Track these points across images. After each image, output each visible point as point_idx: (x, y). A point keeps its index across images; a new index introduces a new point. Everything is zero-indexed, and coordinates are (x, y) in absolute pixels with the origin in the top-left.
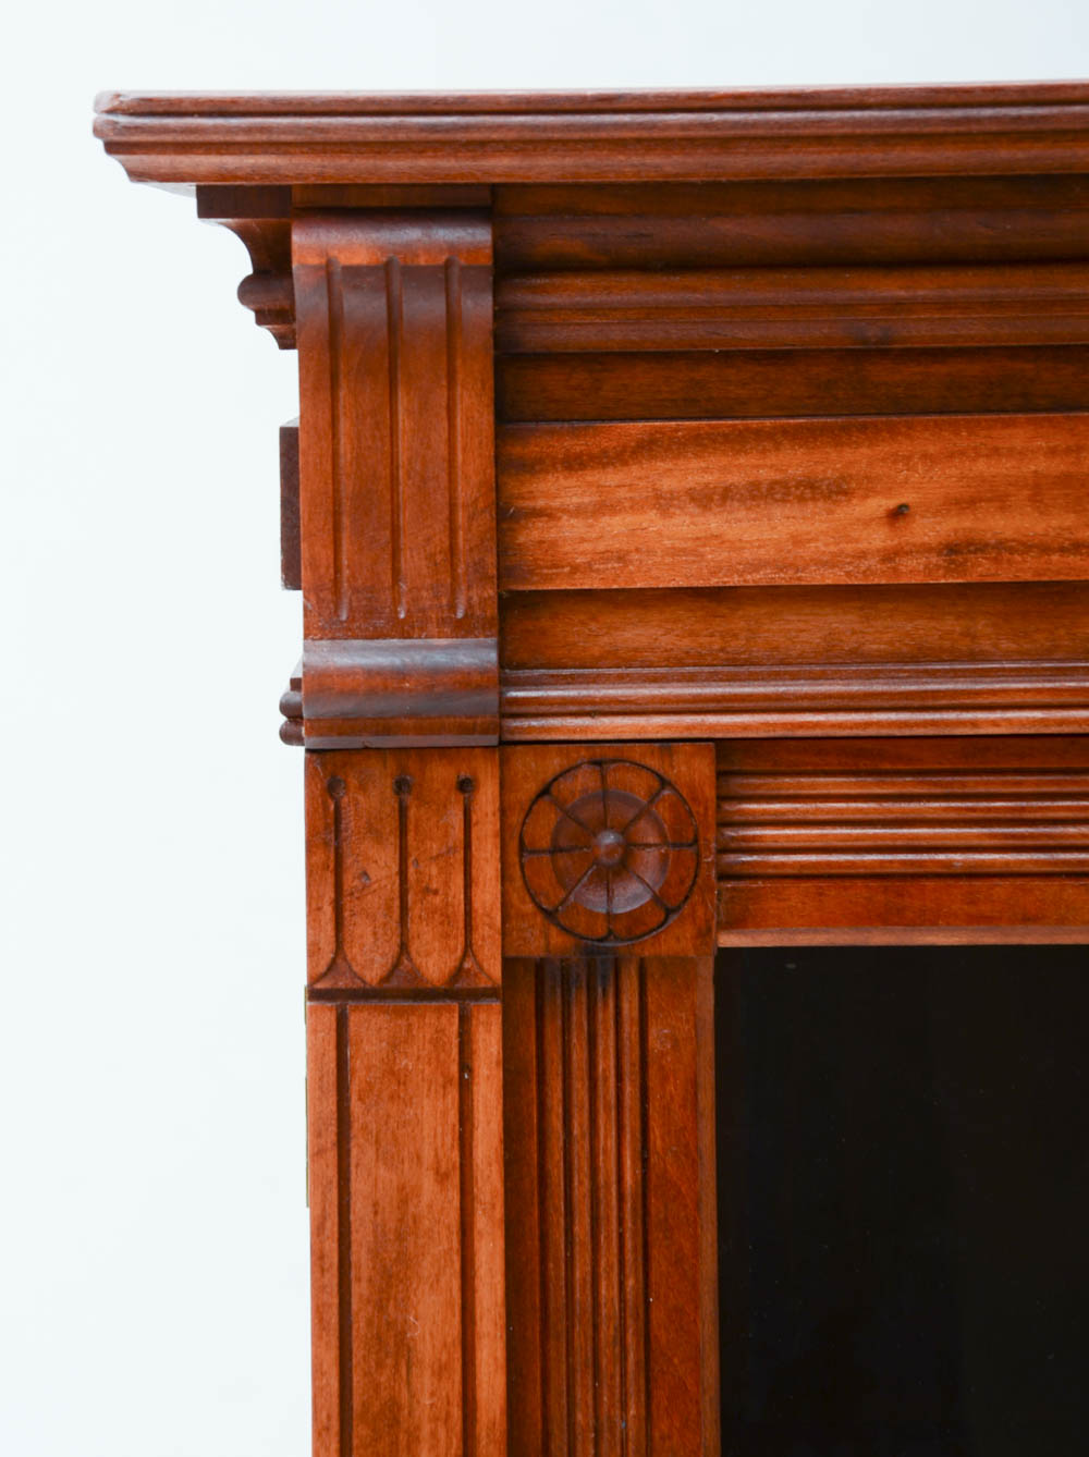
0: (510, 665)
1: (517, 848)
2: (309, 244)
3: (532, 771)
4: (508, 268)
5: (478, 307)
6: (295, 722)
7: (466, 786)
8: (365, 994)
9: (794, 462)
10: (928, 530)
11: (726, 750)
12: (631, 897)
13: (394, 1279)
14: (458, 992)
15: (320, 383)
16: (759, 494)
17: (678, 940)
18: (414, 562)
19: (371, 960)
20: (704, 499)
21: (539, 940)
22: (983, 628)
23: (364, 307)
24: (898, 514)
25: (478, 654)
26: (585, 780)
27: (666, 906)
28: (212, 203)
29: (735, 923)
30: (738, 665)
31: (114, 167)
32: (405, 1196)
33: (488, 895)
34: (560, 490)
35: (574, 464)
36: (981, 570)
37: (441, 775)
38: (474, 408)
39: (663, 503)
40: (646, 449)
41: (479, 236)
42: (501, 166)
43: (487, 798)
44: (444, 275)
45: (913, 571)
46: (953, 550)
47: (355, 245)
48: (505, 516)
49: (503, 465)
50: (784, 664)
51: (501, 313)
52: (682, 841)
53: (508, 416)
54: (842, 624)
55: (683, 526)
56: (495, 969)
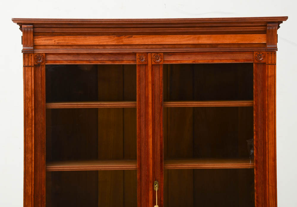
0: (34, 49)
1: (34, 59)
2: (23, 26)
3: (35, 54)
4: (34, 28)
5: (32, 30)
6: (22, 52)
7: (32, 55)
8: (26, 66)
9: (49, 38)
10: (56, 42)
11: (46, 54)
12: (41, 61)
13: (28, 81)
14: (31, 66)
15: (24, 34)
16: (47, 40)
17: (43, 64)
18: (29, 43)
19: (26, 64)
20: (44, 40)
21: (36, 64)
22: (59, 47)
23: (26, 29)
24: (55, 41)
25: (32, 48)
26: (38, 55)
27: (42, 62)
28: (18, 24)
29: (46, 63)
30: (47, 49)
31: (13, 22)
32: (28, 77)
33: (33, 61)
34: (36, 39)
35: (37, 38)
36: (59, 44)
37: (30, 55)
38: (32, 35)
39: (42, 40)
40: (41, 37)
41: (32, 26)
42: (33, 22)
43: (33, 56)
44: (30, 28)
45: (56, 44)
46: (58, 43)
47: (25, 26)
48: (34, 41)
49: (33, 38)
50: (49, 49)
51: (33, 30)
52: (43, 58)
53: (34, 35)
54: (52, 47)
55: (43, 41)
56: (33, 65)
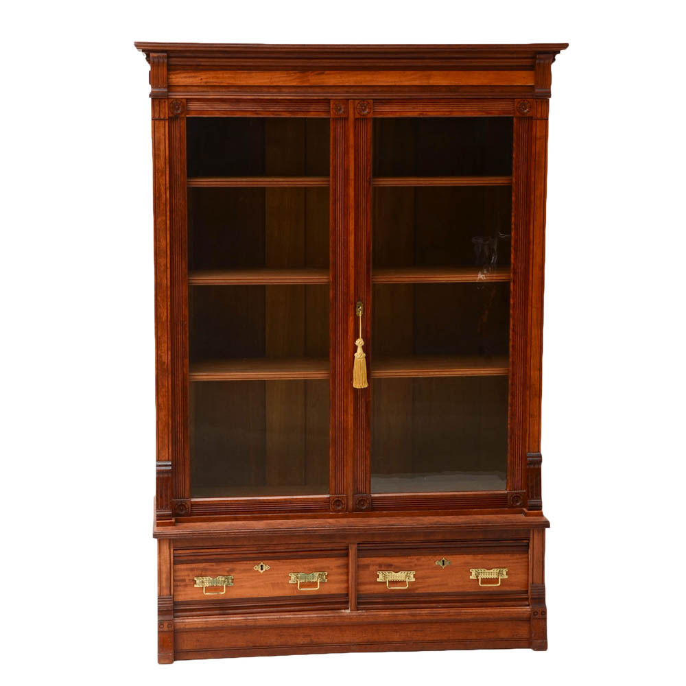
0: (168, 92)
1: (169, 108)
2: (151, 54)
3: (170, 101)
4: (168, 57)
5: (166, 61)
6: (150, 96)
7: (165, 102)
8: (157, 120)
9: (193, 75)
10: (204, 80)
11: (187, 99)
12: (179, 112)
13: (159, 144)
14: (164, 120)
15: (152, 67)
16: (189, 77)
17: (183, 116)
18: (160, 81)
19: (157, 117)
20: (185, 77)
21: (171, 115)
22: (209, 89)
23: (156, 60)
24: (201, 79)
25: (166, 90)
26: (175, 102)
27: (182, 113)
28: (143, 51)
29: (188, 114)
30: (188, 92)
31: (135, 48)
32: (160, 137)
33: (167, 112)
34: (173, 76)
35: (174, 74)
36: (208, 84)
37: (162, 101)
38: (165, 69)
39: (181, 78)
40: (180, 73)
41: (166, 54)
42: (167, 48)
43: (166, 103)
44: (163, 57)
45: (202, 84)
46: (206, 82)
47: (155, 55)
48: (168, 78)
49: (168, 74)
50: (192, 92)
51: (168, 61)
52: (183, 107)
53: (168, 70)
54: (197, 88)
55: (184, 80)
56: (167, 118)
